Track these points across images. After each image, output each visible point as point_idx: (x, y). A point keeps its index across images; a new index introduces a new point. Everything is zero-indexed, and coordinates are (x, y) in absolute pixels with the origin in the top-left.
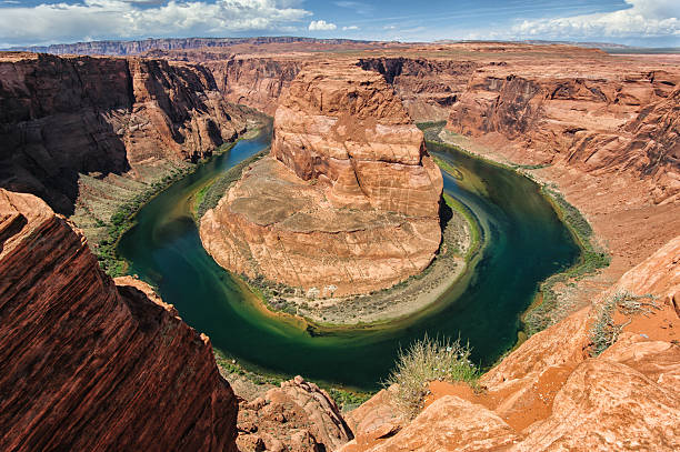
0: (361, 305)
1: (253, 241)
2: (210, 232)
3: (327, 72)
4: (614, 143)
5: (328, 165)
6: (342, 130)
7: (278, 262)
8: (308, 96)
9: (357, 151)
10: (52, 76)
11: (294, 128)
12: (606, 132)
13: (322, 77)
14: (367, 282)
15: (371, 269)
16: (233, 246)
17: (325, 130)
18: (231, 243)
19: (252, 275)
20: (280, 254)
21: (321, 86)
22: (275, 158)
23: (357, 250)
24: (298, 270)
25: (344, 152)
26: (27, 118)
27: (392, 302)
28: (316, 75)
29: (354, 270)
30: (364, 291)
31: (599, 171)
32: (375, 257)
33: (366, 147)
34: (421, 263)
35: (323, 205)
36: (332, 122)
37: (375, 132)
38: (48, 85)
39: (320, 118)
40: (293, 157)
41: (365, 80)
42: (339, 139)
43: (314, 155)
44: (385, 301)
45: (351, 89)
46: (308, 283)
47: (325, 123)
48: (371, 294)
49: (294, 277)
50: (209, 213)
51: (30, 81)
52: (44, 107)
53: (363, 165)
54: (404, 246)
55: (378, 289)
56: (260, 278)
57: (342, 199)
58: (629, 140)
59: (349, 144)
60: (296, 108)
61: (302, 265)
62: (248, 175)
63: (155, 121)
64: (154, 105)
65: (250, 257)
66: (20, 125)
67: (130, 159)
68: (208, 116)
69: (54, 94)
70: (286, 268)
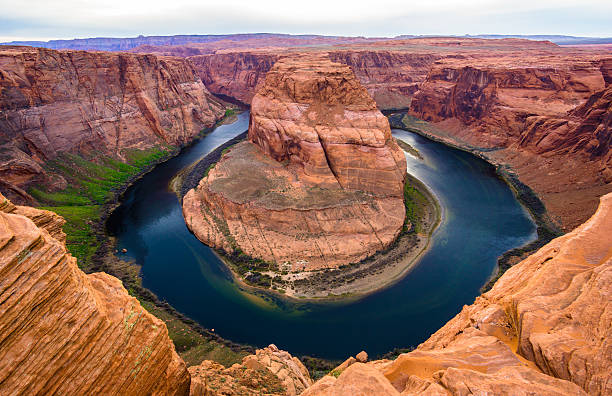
0: (331, 278)
1: (230, 219)
2: (192, 210)
3: (299, 64)
4: (564, 127)
5: (299, 147)
6: (313, 115)
7: (252, 238)
8: (282, 85)
9: (327, 134)
10: (51, 69)
11: (269, 114)
12: (557, 117)
13: (295, 69)
14: (335, 257)
15: (341, 245)
16: (212, 223)
17: (298, 115)
18: (211, 219)
19: (229, 250)
20: (255, 230)
21: (294, 76)
22: (251, 142)
23: (327, 227)
24: (273, 246)
25: (316, 136)
26: (27, 106)
27: (359, 275)
28: (290, 66)
29: (324, 245)
30: (333, 265)
31: (550, 153)
32: (344, 233)
33: (335, 132)
34: (387, 239)
35: (296, 184)
36: (303, 108)
37: (344, 118)
38: (46, 77)
39: (293, 106)
40: (267, 141)
41: (334, 70)
42: (310, 123)
43: (286, 138)
44: (354, 275)
45: (322, 79)
46: (281, 257)
47: (296, 109)
48: (340, 268)
49: (269, 251)
50: (192, 192)
51: (30, 73)
52: (44, 97)
53: (333, 148)
54: (371, 222)
55: (346, 263)
56: (237, 253)
57: (314, 179)
58: (579, 124)
59: (319, 128)
60: (271, 96)
61: (275, 241)
62: (226, 158)
63: (144, 110)
64: (144, 95)
65: (227, 233)
66: (20, 112)
67: (121, 143)
68: (192, 104)
69: (53, 85)
70: (261, 244)
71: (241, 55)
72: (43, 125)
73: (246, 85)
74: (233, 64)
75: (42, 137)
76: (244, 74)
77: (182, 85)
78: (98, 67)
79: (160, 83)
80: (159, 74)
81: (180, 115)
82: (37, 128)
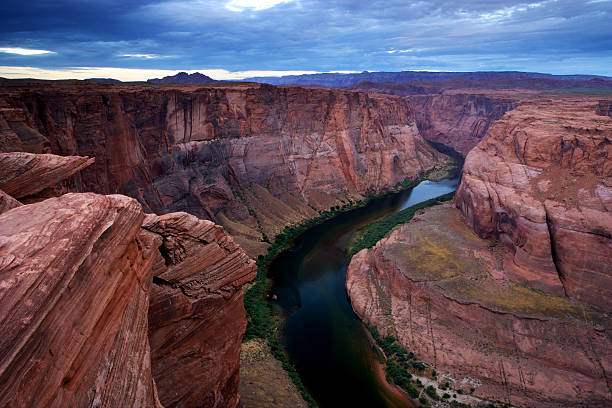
1: (397, 296)
2: (356, 273)
3: (542, 114)
5: (514, 223)
6: (544, 184)
7: (417, 328)
8: (510, 139)
9: (560, 214)
11: (484, 175)
13: (534, 119)
14: (526, 392)
15: (540, 378)
16: (374, 295)
17: (523, 181)
18: (374, 290)
19: (383, 332)
20: (423, 319)
21: (528, 130)
22: (454, 206)
23: (526, 345)
24: (438, 345)
25: (542, 213)
26: (238, 136)
28: (527, 116)
29: (513, 369)
32: (550, 363)
33: (575, 213)
35: (497, 274)
36: (533, 173)
37: (593, 194)
39: (519, 168)
40: (473, 208)
41: (591, 126)
42: (538, 195)
43: (499, 210)
45: (570, 136)
46: (445, 365)
47: (521, 174)
49: (432, 351)
50: (364, 252)
53: (565, 234)
56: (391, 340)
57: (524, 272)
59: (549, 204)
60: (492, 152)
61: (445, 341)
62: (417, 220)
63: (341, 150)
64: (344, 134)
65: (388, 312)
66: (232, 141)
67: (309, 183)
68: (395, 151)
70: (424, 339)
71: (472, 97)
72: (246, 154)
73: (471, 135)
74: (460, 107)
75: (242, 166)
76: (471, 120)
77: (390, 127)
78: (308, 102)
79: (365, 123)
80: (366, 113)
81: (379, 161)
82: (239, 157)
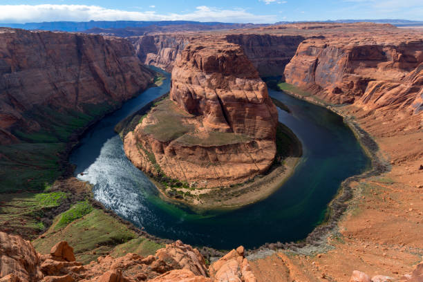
0: (224, 194)
1: (157, 152)
2: (130, 146)
3: (205, 44)
4: (396, 89)
6: (214, 82)
7: (172, 165)
8: (193, 60)
9: (223, 95)
10: (25, 44)
11: (184, 80)
12: (391, 81)
13: (202, 47)
14: (228, 178)
15: (231, 170)
16: (144, 155)
17: (204, 81)
18: (143, 153)
19: (155, 173)
20: (174, 160)
21: (201, 53)
22: (172, 99)
23: (223, 159)
25: (216, 96)
26: (9, 71)
27: (243, 192)
28: (198, 46)
29: (220, 171)
30: (226, 183)
31: (385, 108)
32: (234, 163)
33: (229, 93)
34: (262, 167)
35: (202, 129)
36: (207, 76)
37: (235, 83)
38: (23, 50)
39: (200, 75)
41: (229, 49)
42: (212, 87)
43: (195, 97)
44: (239, 191)
45: (221, 55)
46: (191, 178)
48: (231, 186)
49: (182, 174)
50: (130, 133)
51: (10, 47)
52: (21, 65)
54: (252, 156)
55: (235, 183)
56: (161, 176)
58: (408, 86)
59: (218, 90)
60: (185, 67)
61: (187, 167)
62: (154, 110)
63: (96, 75)
64: (95, 65)
65: (154, 162)
66: (5, 76)
67: (80, 99)
68: (130, 72)
69: (27, 56)
70: (177, 169)
72: (22, 85)
74: (159, 43)
75: (21, 94)
76: (167, 51)
77: (124, 58)
78: (60, 43)
79: (107, 56)
80: (105, 50)
81: (122, 80)
82: (18, 87)
